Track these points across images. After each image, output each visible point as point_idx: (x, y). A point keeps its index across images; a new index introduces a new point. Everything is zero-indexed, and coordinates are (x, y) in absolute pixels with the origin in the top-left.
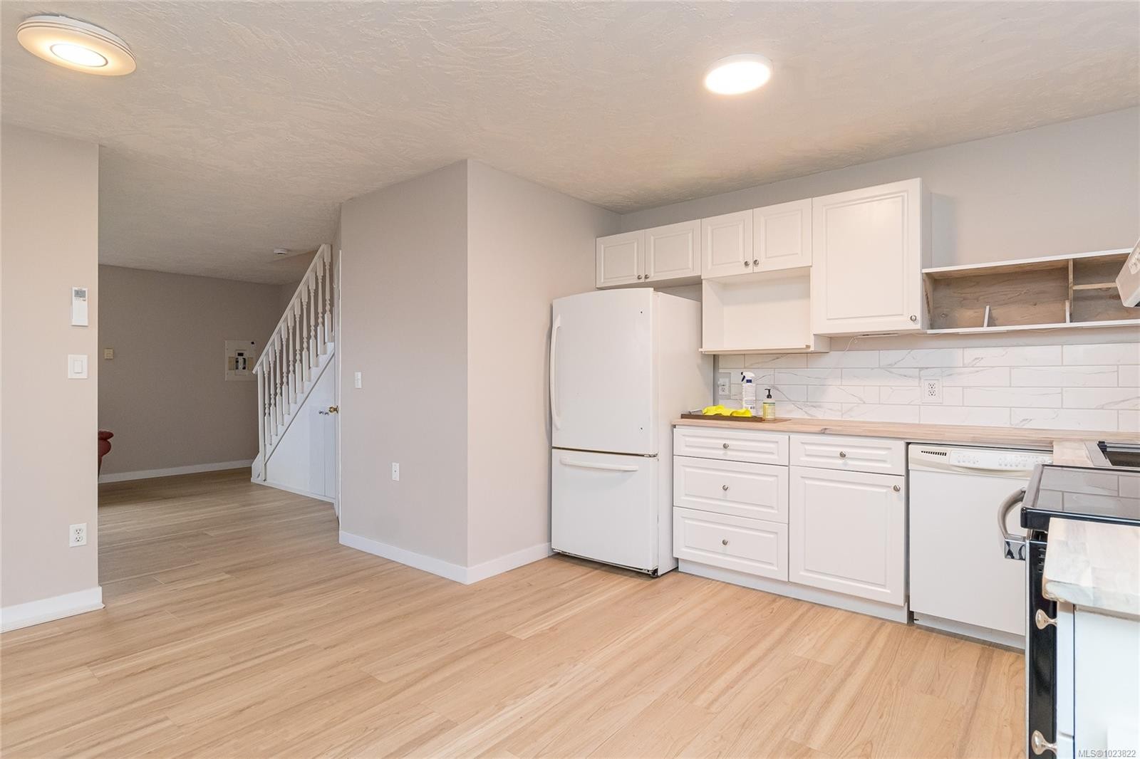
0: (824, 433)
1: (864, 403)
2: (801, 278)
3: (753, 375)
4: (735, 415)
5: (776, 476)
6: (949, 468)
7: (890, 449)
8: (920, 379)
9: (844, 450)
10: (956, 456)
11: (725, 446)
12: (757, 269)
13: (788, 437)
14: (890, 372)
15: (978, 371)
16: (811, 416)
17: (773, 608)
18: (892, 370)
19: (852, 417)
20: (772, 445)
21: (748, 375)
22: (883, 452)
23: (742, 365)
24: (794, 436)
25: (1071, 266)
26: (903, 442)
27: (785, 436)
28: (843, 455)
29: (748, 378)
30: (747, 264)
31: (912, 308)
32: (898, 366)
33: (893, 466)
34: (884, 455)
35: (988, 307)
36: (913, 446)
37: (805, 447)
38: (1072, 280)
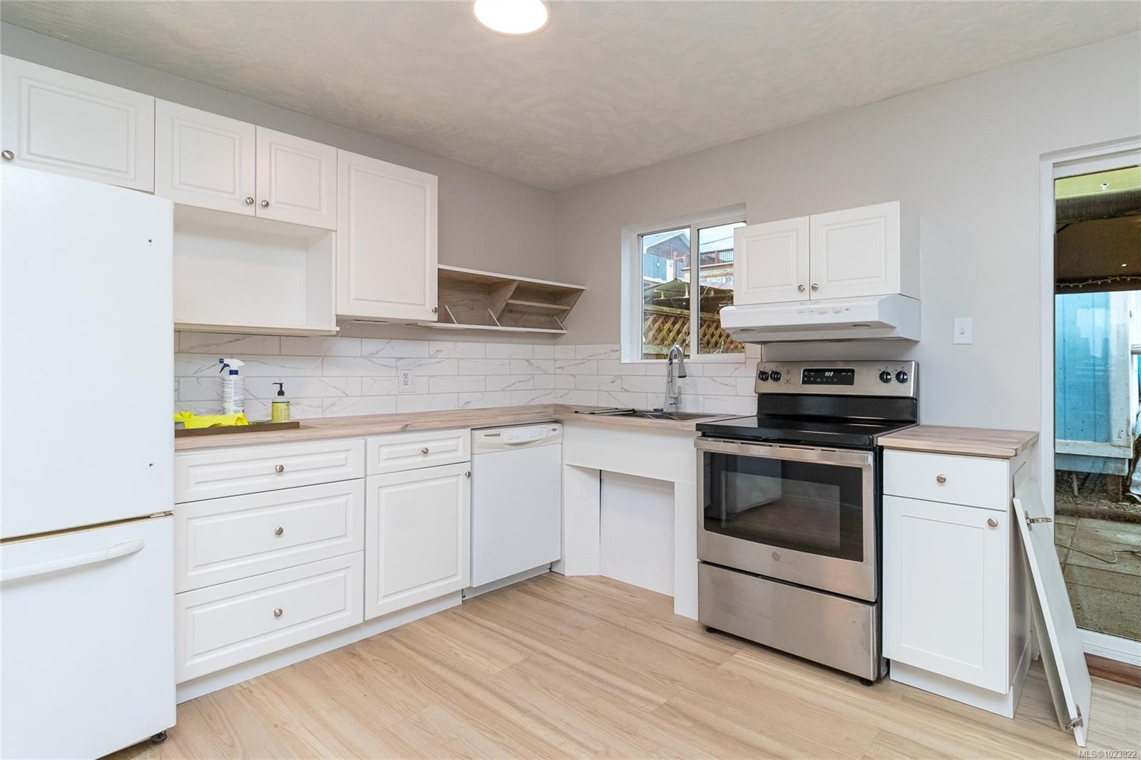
0: (404, 430)
1: (347, 396)
3: (240, 364)
5: (349, 494)
6: (500, 447)
7: (460, 437)
8: (398, 369)
9: (425, 446)
10: (509, 435)
11: (278, 470)
12: (264, 214)
14: (372, 362)
15: (438, 362)
18: (374, 359)
19: (334, 412)
20: (343, 455)
21: (234, 363)
22: (454, 442)
23: (192, 348)
24: (370, 440)
25: (515, 285)
26: (469, 429)
27: (359, 442)
28: (426, 452)
29: (233, 368)
30: (251, 202)
31: (432, 300)
32: (377, 355)
33: (462, 453)
34: (457, 443)
35: (446, 306)
36: (476, 432)
37: (385, 450)
38: (511, 295)
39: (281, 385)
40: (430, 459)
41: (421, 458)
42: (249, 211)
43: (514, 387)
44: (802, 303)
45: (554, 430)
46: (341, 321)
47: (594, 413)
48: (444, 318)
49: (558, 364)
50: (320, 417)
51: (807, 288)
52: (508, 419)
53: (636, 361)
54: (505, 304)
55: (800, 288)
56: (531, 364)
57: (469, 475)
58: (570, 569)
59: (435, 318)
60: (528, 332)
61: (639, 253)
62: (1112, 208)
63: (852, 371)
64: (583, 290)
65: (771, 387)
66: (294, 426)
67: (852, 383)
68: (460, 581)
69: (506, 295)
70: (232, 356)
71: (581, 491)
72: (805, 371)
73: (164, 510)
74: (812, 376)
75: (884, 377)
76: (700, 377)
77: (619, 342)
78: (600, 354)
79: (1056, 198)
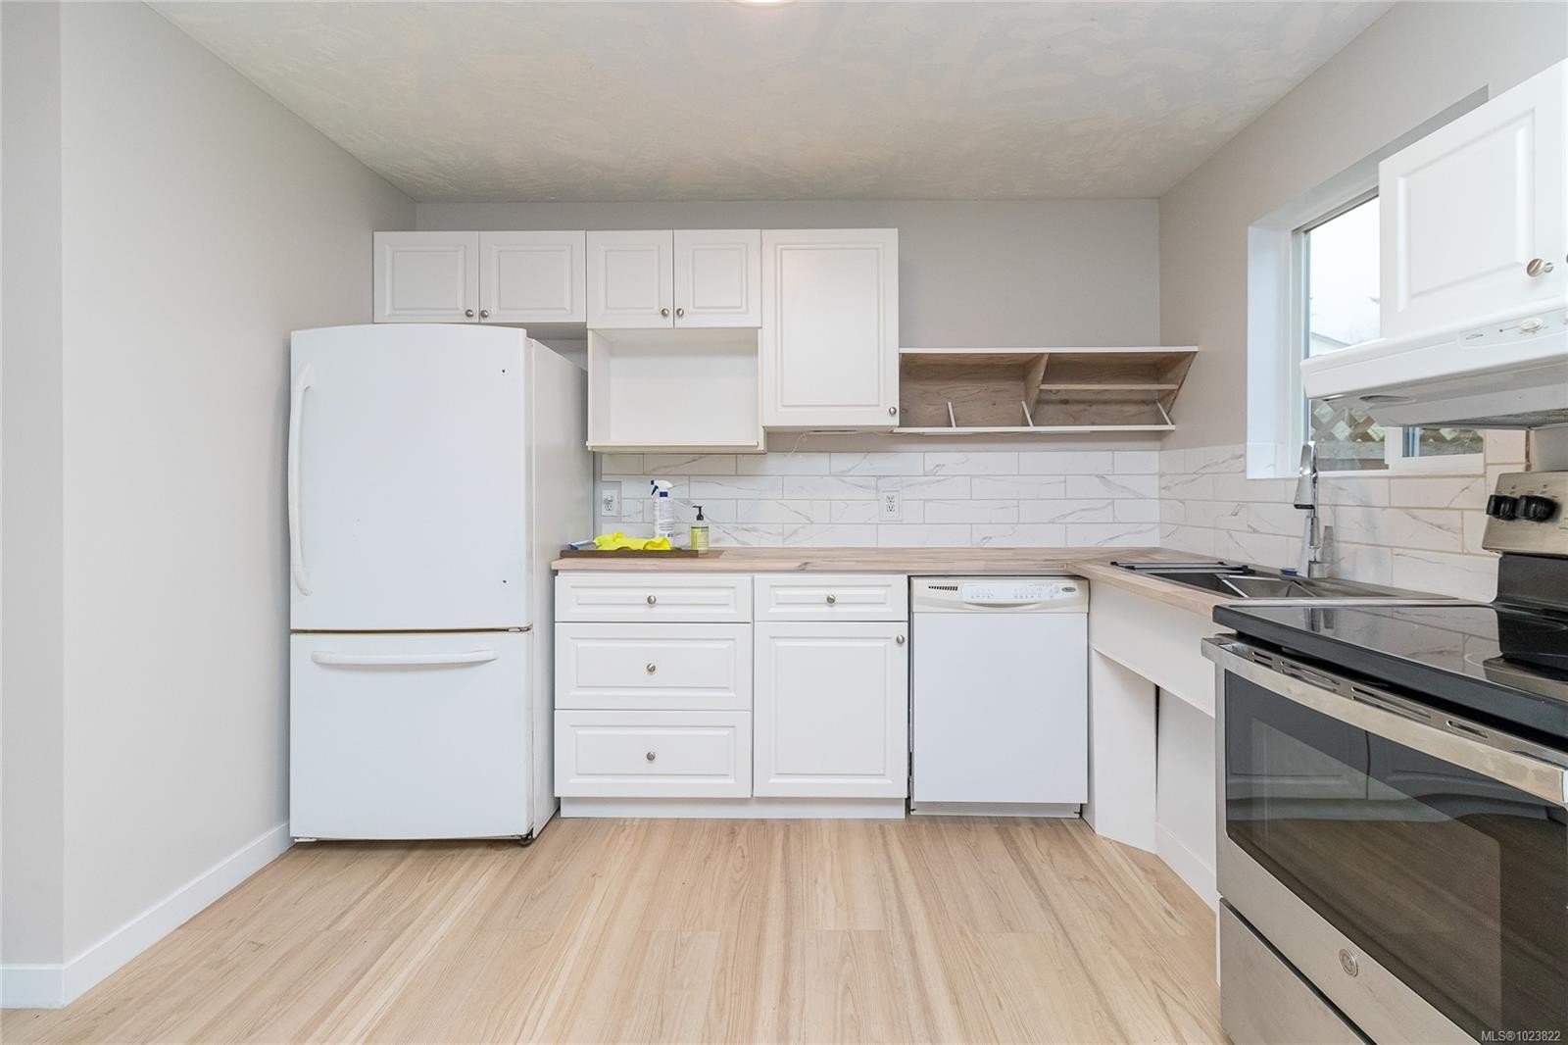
0: (803, 570)
1: (812, 523)
2: (744, 343)
3: (670, 485)
4: (649, 548)
5: (733, 640)
6: (960, 607)
7: (889, 586)
8: (877, 490)
9: (831, 592)
10: (970, 590)
11: (650, 601)
12: (680, 323)
13: (749, 578)
14: (844, 482)
15: (938, 481)
16: (744, 543)
17: (740, 847)
18: (844, 478)
20: (725, 593)
21: (664, 485)
22: (881, 591)
23: (654, 470)
24: (759, 577)
25: (1046, 358)
26: (906, 576)
27: (746, 578)
28: (831, 601)
29: (663, 490)
30: (666, 313)
31: (891, 397)
32: (852, 473)
33: (894, 609)
34: (883, 594)
35: (950, 404)
36: (917, 581)
37: (776, 593)
38: (1041, 378)
39: (700, 508)
40: (838, 611)
41: (826, 608)
42: (668, 323)
43: (1072, 518)
45: (1067, 590)
47: (1133, 568)
48: (945, 419)
49: (1163, 482)
50: (780, 546)
52: (978, 566)
53: (1283, 475)
54: (1037, 391)
56: (1107, 483)
58: (1107, 823)
59: (895, 421)
60: (1092, 432)
61: (1297, 264)
64: (1196, 352)
65: (1525, 537)
68: (891, 786)
69: (1037, 378)
70: (664, 476)
73: (520, 626)
76: (1384, 508)
77: (1245, 444)
78: (1216, 463)
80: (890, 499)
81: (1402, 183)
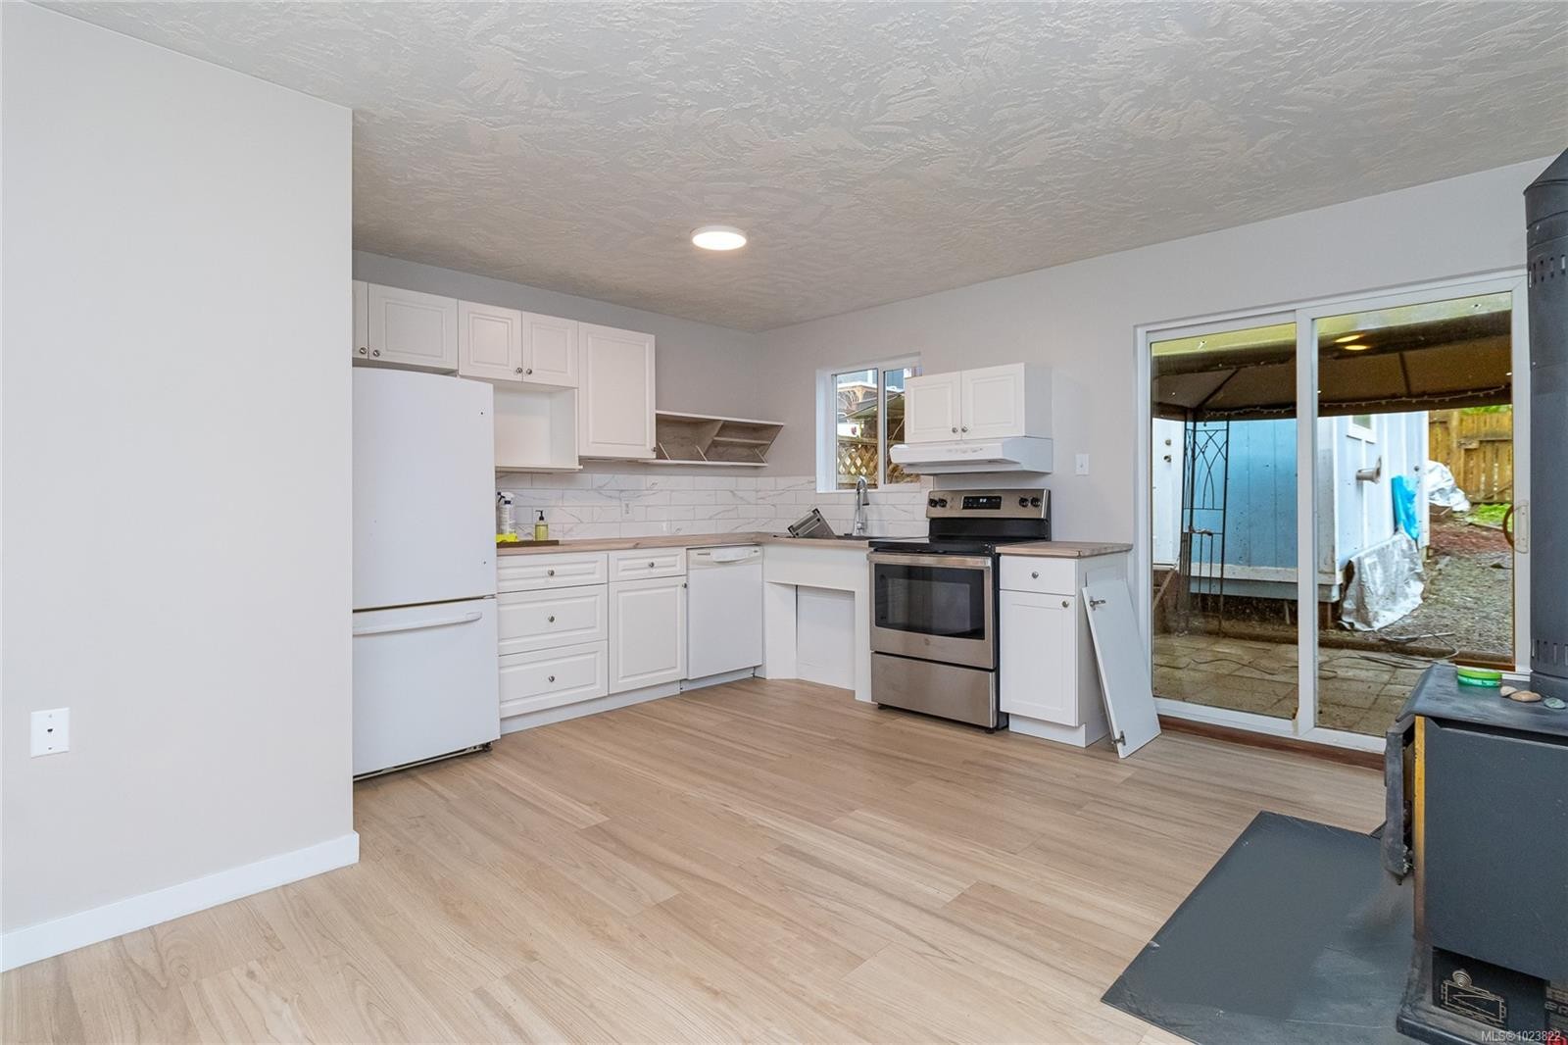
0: (636, 548)
1: (582, 522)
5: (597, 595)
6: (711, 564)
7: (678, 555)
8: (620, 500)
9: (652, 560)
10: (715, 555)
11: (551, 573)
12: (530, 378)
13: (606, 555)
14: (601, 494)
15: (654, 494)
18: (602, 492)
20: (593, 565)
21: (508, 496)
22: (673, 558)
24: (612, 553)
25: (720, 425)
26: (684, 549)
27: (603, 555)
28: (652, 565)
29: (507, 499)
30: (520, 371)
31: (651, 441)
32: (605, 488)
33: (680, 569)
34: (674, 561)
35: (663, 445)
36: (691, 551)
37: (622, 563)
38: (716, 432)
39: (541, 512)
40: (655, 571)
41: (648, 571)
42: (518, 378)
43: (719, 516)
44: (957, 442)
45: (756, 551)
46: (582, 460)
48: (660, 456)
49: (761, 494)
51: (960, 430)
52: (715, 542)
53: (831, 491)
54: (710, 440)
55: (954, 431)
56: (734, 495)
57: (686, 586)
58: (772, 673)
59: (653, 455)
61: (833, 391)
62: (1200, 364)
63: (1000, 498)
64: (783, 426)
65: (939, 512)
66: (555, 543)
67: (999, 508)
68: (679, 673)
69: (712, 435)
71: (778, 605)
72: (965, 498)
73: (491, 594)
74: (971, 502)
75: (1023, 502)
76: (881, 504)
77: (815, 474)
78: (798, 485)
79: (1154, 354)
80: (627, 505)
81: (912, 390)
